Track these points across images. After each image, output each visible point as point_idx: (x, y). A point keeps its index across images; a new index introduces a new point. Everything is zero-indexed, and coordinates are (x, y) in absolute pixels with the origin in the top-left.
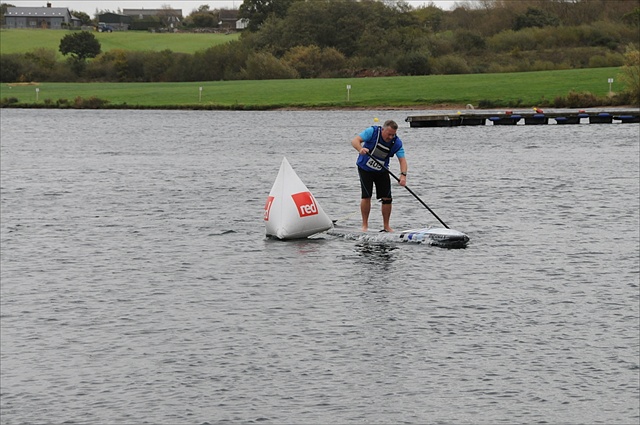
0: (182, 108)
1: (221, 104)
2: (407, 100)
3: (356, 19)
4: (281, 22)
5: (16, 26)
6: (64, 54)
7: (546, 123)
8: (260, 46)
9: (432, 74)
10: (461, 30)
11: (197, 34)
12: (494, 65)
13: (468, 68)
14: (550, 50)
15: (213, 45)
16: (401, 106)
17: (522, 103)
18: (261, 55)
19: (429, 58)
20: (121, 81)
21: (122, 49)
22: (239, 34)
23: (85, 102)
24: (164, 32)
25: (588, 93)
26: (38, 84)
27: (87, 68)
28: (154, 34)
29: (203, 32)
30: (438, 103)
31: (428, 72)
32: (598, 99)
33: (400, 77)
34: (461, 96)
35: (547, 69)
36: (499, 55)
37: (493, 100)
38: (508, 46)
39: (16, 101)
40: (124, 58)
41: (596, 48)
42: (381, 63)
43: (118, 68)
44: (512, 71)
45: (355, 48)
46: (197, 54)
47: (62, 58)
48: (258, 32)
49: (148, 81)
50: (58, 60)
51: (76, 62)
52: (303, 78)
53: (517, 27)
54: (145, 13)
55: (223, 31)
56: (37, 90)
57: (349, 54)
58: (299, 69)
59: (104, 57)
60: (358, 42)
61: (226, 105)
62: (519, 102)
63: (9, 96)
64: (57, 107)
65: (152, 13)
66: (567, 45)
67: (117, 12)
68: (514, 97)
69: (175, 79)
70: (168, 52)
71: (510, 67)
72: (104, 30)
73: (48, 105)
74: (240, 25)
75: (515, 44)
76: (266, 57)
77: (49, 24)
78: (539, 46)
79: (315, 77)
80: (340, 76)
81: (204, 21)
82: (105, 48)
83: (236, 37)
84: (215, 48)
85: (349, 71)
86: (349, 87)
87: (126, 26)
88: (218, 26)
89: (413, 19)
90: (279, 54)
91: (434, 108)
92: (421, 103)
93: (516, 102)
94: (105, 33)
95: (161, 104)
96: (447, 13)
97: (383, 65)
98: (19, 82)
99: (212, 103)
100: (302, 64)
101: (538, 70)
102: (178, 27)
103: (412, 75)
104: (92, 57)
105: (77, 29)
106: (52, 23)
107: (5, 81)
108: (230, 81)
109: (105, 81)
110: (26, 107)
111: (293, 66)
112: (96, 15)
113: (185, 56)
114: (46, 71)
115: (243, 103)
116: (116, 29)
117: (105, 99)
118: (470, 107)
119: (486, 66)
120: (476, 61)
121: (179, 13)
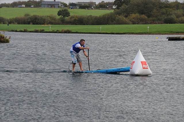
0: (95, 33)
1: (107, 32)
2: (167, 32)
3: (151, 5)
4: (127, 6)
5: (44, 7)
6: (59, 15)
8: (119, 14)
9: (176, 23)
11: (100, 10)
16: (165, 34)
18: (120, 17)
19: (175, 18)
20: (76, 25)
21: (77, 15)
22: (114, 10)
23: (65, 31)
24: (90, 9)
26: (50, 25)
27: (66, 21)
28: (87, 10)
29: (102, 9)
30: (177, 33)
33: (165, 24)
39: (44, 30)
40: (77, 17)
42: (159, 20)
43: (75, 20)
45: (151, 15)
46: (100, 17)
47: (58, 17)
48: (120, 10)
49: (85, 25)
50: (57, 18)
51: (62, 19)
52: (134, 24)
54: (84, 3)
55: (108, 9)
56: (50, 27)
57: (149, 17)
58: (132, 22)
59: (71, 17)
60: (152, 13)
61: (109, 32)
63: (42, 29)
64: (56, 32)
65: (86, 3)
67: (75, 3)
69: (93, 24)
70: (91, 16)
72: (72, 8)
73: (53, 32)
76: (122, 17)
77: (54, 6)
79: (137, 24)
80: (146, 24)
81: (102, 6)
82: (71, 14)
83: (112, 11)
84: (106, 14)
85: (148, 22)
86: (148, 27)
88: (107, 8)
89: (170, 5)
90: (126, 16)
92: (172, 33)
94: (72, 10)
96: (181, 4)
98: (45, 24)
99: (104, 32)
100: (133, 20)
102: (94, 8)
103: (169, 24)
104: (67, 17)
105: (63, 8)
106: (56, 7)
107: (40, 24)
108: (110, 25)
109: (71, 25)
110: (47, 32)
111: (130, 21)
112: (69, 4)
113: (96, 17)
114: (53, 21)
115: (114, 32)
116: (75, 8)
117: (71, 30)
121: (95, 3)
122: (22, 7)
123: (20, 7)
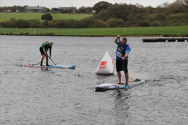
0: (76, 36)
1: (88, 35)
2: (142, 34)
3: (128, 10)
4: (105, 11)
5: (29, 12)
6: (43, 20)
7: (184, 41)
8: (99, 18)
9: (150, 26)
10: (159, 14)
11: (81, 15)
12: (168, 24)
13: (161, 25)
14: (185, 20)
15: (86, 18)
16: (140, 36)
17: (177, 35)
18: (99, 21)
19: (149, 22)
20: (58, 28)
21: (59, 19)
22: (93, 14)
23: (48, 34)
24: (71, 14)
26: (35, 29)
27: (49, 24)
28: (68, 14)
30: (152, 35)
31: (149, 26)
33: (140, 27)
34: (158, 33)
35: (184, 25)
36: (170, 21)
37: (168, 34)
38: (172, 18)
39: (28, 34)
40: (60, 21)
42: (134, 23)
43: (58, 24)
44: (174, 26)
45: (127, 19)
46: (81, 20)
48: (99, 14)
49: (66, 28)
50: (41, 22)
51: (46, 22)
52: (112, 27)
53: (176, 13)
54: (66, 8)
55: (89, 14)
57: (125, 21)
58: (110, 25)
59: (54, 21)
60: (128, 17)
62: (176, 35)
63: (26, 32)
64: (40, 35)
65: (68, 8)
67: (58, 8)
68: (174, 34)
69: (74, 27)
70: (72, 20)
71: (173, 25)
72: (54, 13)
73: (38, 35)
74: (93, 12)
75: (175, 18)
76: (101, 21)
77: (38, 11)
78: (182, 18)
79: (115, 27)
80: (122, 27)
81: (83, 10)
82: (54, 18)
83: (92, 15)
85: (125, 25)
86: (125, 30)
87: (60, 12)
88: (87, 12)
89: (144, 10)
90: (105, 20)
91: (150, 37)
92: (147, 35)
93: (175, 35)
95: (70, 35)
96: (154, 9)
97: (135, 24)
98: (29, 28)
99: (85, 35)
100: (111, 23)
101: (182, 26)
102: (75, 12)
103: (144, 27)
105: (46, 13)
106: (39, 11)
107: (25, 28)
108: (90, 28)
109: (54, 28)
110: (31, 35)
111: (108, 24)
112: (52, 9)
113: (77, 21)
114: (37, 25)
115: (94, 35)
116: (57, 13)
117: (54, 33)
118: (161, 37)
119: (166, 24)
120: (163, 23)
121: (76, 8)
122: (7, 12)
123: (6, 12)
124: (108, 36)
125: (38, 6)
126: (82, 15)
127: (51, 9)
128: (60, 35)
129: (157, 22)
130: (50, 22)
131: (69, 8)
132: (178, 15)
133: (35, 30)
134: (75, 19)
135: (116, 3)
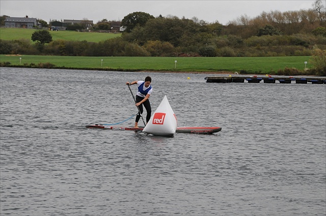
0: (92, 69)
1: (112, 68)
2: (205, 69)
3: (179, 27)
4: (142, 29)
5: (10, 26)
6: (34, 40)
7: (274, 83)
8: (131, 40)
9: (217, 56)
10: (231, 36)
11: (100, 33)
12: (247, 53)
13: (234, 54)
14: (275, 47)
16: (202, 72)
17: (262, 72)
18: (133, 45)
19: (215, 49)
20: (62, 55)
21: (63, 39)
22: (121, 34)
23: (44, 65)
24: (84, 31)
25: (295, 68)
26: (20, 55)
27: (45, 48)
28: (79, 32)
30: (220, 71)
31: (215, 55)
32: (299, 71)
33: (201, 57)
34: (231, 68)
35: (273, 56)
36: (250, 48)
37: (247, 70)
38: (254, 44)
39: (10, 64)
40: (64, 44)
41: (298, 46)
42: (191, 50)
43: (60, 48)
44: (256, 56)
45: (179, 42)
46: (100, 43)
47: (33, 43)
48: (131, 33)
49: (75, 56)
50: (31, 44)
51: (40, 45)
52: (153, 56)
53: (260, 35)
54: (75, 22)
55: (113, 32)
57: (176, 45)
58: (151, 52)
59: (54, 43)
60: (180, 40)
61: (114, 68)
62: (260, 72)
63: (6, 61)
64: (30, 67)
65: (78, 22)
66: (284, 45)
67: (60, 21)
68: (258, 69)
69: (89, 55)
70: (85, 42)
71: (255, 54)
73: (25, 66)
75: (258, 43)
78: (270, 44)
79: (159, 56)
80: (171, 56)
81: (104, 26)
82: (54, 39)
83: (120, 35)
84: (109, 40)
85: (175, 53)
86: (176, 61)
87: (65, 28)
88: (111, 29)
89: (207, 29)
90: (141, 44)
91: (218, 73)
92: (212, 71)
93: (258, 71)
94: (54, 31)
95: (82, 67)
96: (224, 26)
97: (193, 51)
98: (11, 54)
99: (107, 67)
100: (153, 50)
101: (269, 56)
102: (91, 29)
103: (207, 56)
104: (48, 43)
105: (40, 29)
106: (28, 26)
107: (4, 54)
108: (116, 57)
109: (54, 55)
110: (15, 66)
111: (148, 50)
112: (50, 22)
113: (94, 44)
114: (24, 49)
115: (122, 68)
116: (60, 29)
117: (54, 64)
118: (236, 74)
119: (243, 53)
120: (239, 50)
121: (91, 22)
124: (147, 70)
125: (27, 17)
126: (102, 33)
127: (48, 23)
128: (65, 66)
129: (228, 49)
130: (47, 44)
131: (80, 22)
132: (264, 38)
133: (20, 57)
134: (91, 41)
135: (161, 16)
